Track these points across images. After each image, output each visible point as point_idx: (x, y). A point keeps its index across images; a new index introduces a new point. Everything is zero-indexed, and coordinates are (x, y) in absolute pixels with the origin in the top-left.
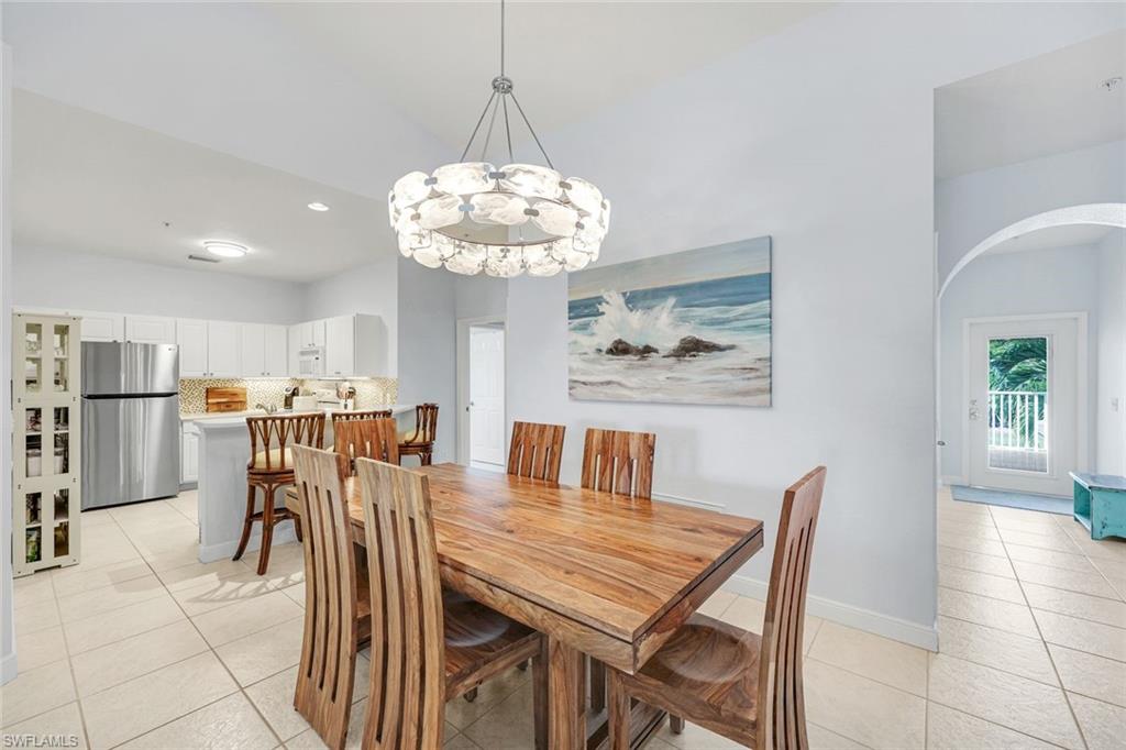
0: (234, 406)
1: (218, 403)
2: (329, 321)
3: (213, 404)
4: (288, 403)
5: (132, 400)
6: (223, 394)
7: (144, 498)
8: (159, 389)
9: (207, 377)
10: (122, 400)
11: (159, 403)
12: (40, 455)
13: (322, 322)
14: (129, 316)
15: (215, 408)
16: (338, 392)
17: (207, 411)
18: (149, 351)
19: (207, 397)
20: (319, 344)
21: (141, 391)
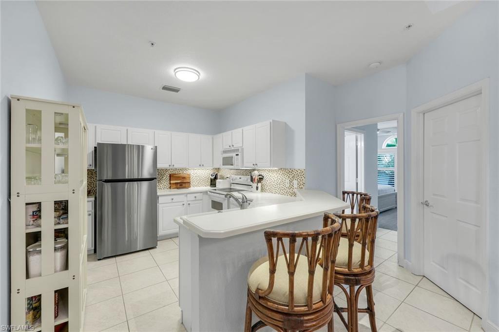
0: (184, 185)
1: (176, 183)
2: (245, 128)
3: (173, 184)
4: (213, 183)
5: (131, 183)
6: (178, 178)
7: (138, 250)
8: (146, 175)
9: (171, 167)
10: (127, 183)
11: (145, 185)
12: (40, 252)
13: (240, 130)
14: (129, 129)
15: (175, 187)
16: (252, 177)
17: (170, 188)
18: (140, 149)
19: (170, 180)
20: (237, 145)
21: (136, 177)
